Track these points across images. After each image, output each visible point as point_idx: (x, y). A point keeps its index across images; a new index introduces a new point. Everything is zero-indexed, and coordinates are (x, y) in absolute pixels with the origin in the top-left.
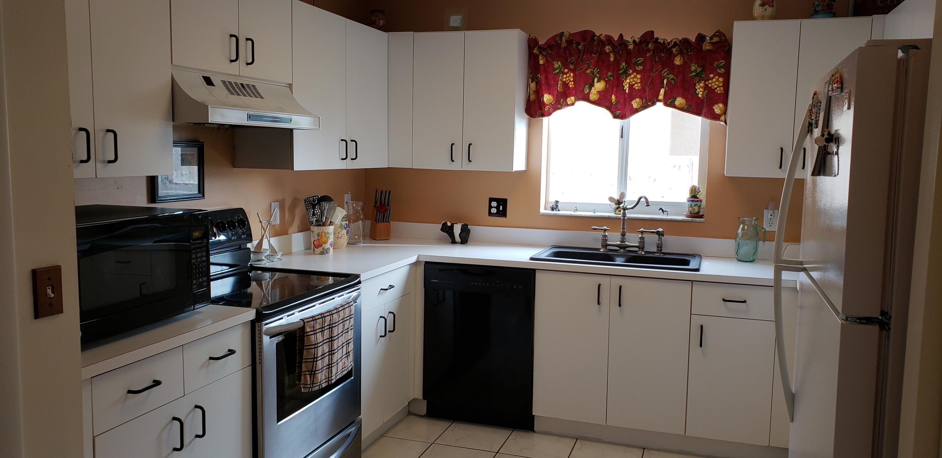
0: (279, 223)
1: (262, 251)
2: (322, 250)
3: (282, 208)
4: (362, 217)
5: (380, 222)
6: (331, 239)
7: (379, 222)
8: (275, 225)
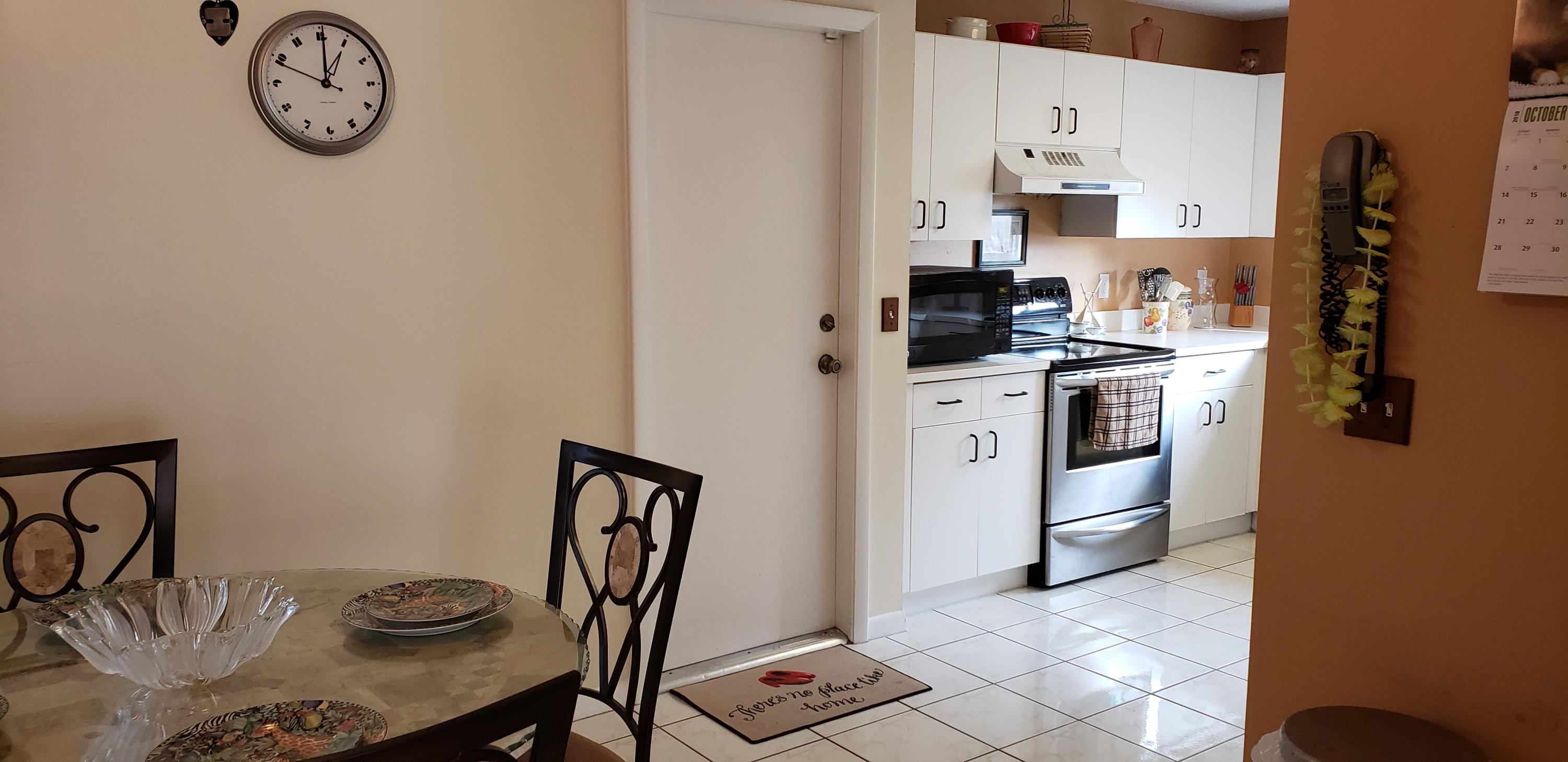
0: (1107, 297)
1: (1082, 322)
2: (1153, 329)
3: (1113, 279)
4: (1213, 297)
5: (1240, 304)
6: (1165, 316)
7: (1238, 305)
8: (1102, 299)
